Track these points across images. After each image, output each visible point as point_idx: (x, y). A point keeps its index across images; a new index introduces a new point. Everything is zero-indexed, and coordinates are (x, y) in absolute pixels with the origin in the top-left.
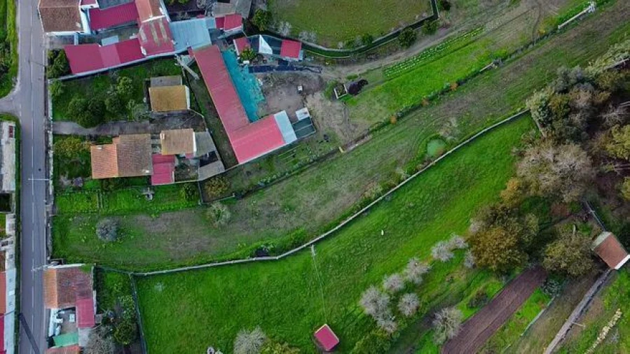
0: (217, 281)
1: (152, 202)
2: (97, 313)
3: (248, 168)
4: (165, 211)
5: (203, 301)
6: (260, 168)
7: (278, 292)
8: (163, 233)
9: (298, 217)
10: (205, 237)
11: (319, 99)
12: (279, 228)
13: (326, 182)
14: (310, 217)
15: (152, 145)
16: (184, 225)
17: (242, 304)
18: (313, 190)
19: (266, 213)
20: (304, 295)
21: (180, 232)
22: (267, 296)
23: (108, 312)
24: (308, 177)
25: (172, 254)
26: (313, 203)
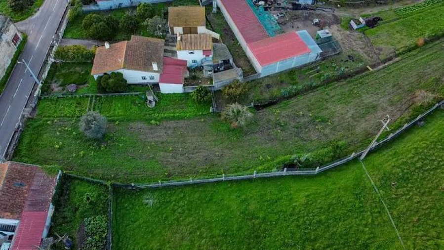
0: (232, 200)
1: (154, 109)
2: (48, 236)
3: (267, 82)
4: (167, 119)
5: (210, 229)
6: (282, 82)
7: (323, 217)
8: (162, 143)
9: (334, 129)
10: (216, 149)
11: (336, 29)
12: (311, 141)
13: (360, 96)
14: (348, 130)
15: (165, 50)
16: (190, 134)
17: (270, 235)
18: (347, 103)
19: (293, 124)
20: (364, 222)
21: (184, 142)
22: (308, 222)
23: (64, 239)
24: (339, 91)
25: (170, 168)
26: (349, 115)
